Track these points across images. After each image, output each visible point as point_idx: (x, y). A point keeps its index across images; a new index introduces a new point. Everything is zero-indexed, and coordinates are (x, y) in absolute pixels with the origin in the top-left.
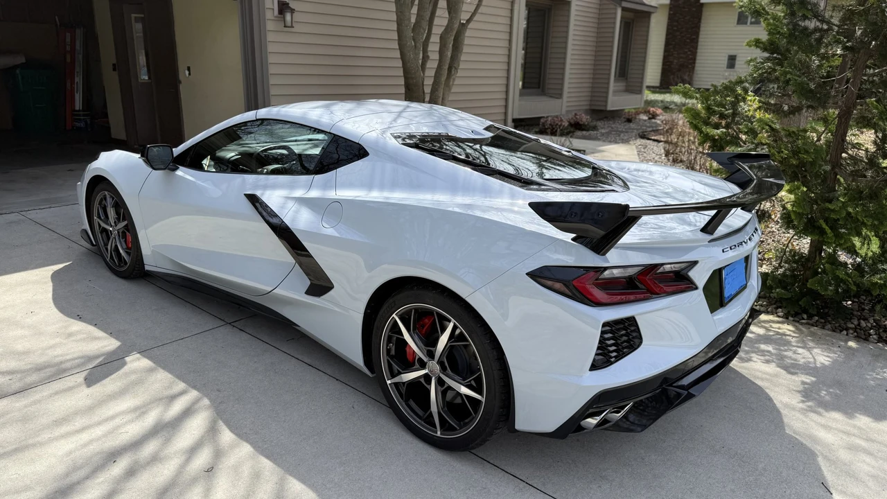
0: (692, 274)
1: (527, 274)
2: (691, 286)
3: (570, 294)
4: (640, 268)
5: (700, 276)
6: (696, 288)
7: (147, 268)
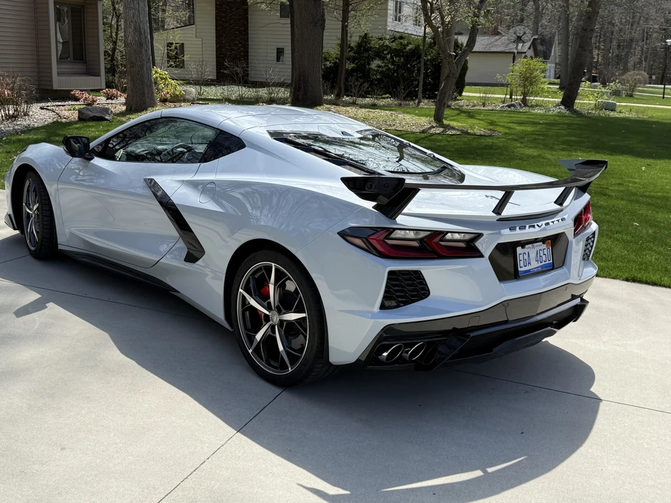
0: (479, 244)
1: (338, 233)
2: (478, 254)
3: (366, 248)
4: (429, 233)
5: (486, 246)
6: (482, 256)
7: (60, 247)
